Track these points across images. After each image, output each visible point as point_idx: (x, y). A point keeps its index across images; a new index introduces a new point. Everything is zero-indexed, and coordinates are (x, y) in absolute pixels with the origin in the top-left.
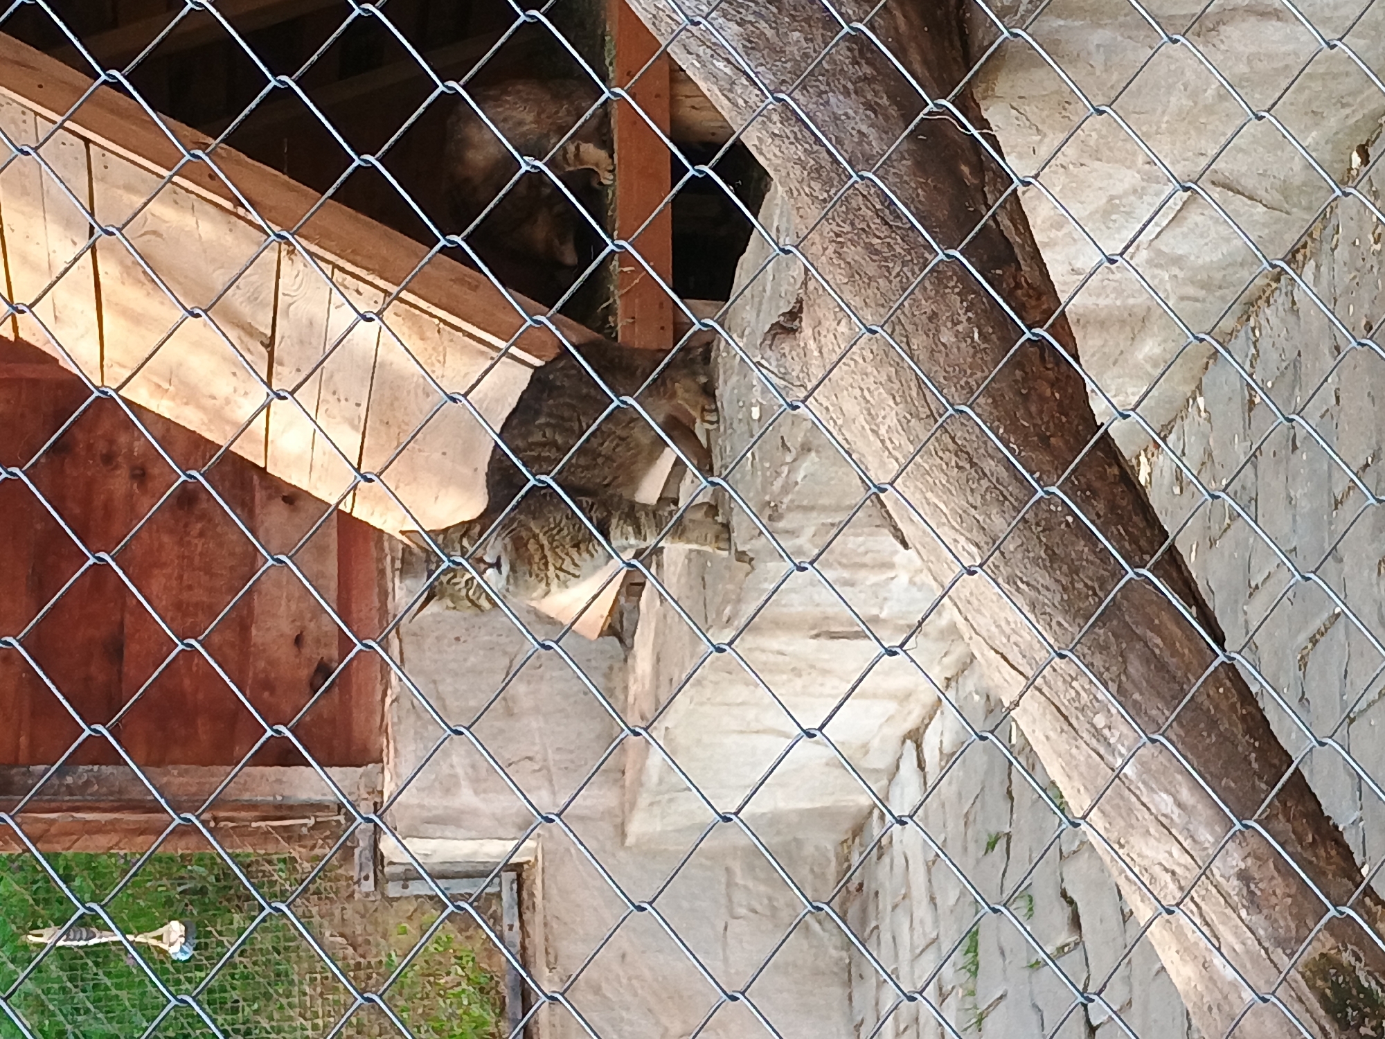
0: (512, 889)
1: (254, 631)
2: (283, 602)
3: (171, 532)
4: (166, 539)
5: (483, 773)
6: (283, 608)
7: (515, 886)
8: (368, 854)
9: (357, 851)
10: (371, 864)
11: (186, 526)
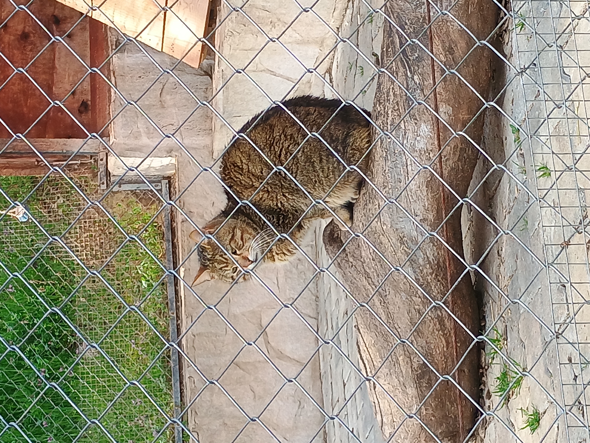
0: (166, 187)
1: (54, 89)
2: (67, 77)
3: (18, 49)
4: (15, 52)
5: (152, 131)
6: (67, 79)
7: (168, 185)
8: (103, 173)
9: (99, 173)
10: (105, 178)
11: (25, 47)
